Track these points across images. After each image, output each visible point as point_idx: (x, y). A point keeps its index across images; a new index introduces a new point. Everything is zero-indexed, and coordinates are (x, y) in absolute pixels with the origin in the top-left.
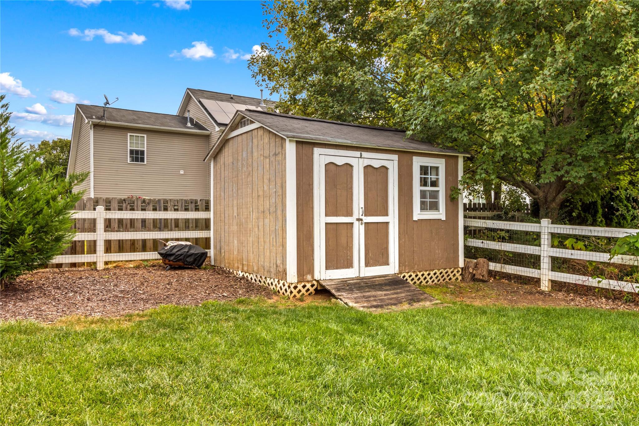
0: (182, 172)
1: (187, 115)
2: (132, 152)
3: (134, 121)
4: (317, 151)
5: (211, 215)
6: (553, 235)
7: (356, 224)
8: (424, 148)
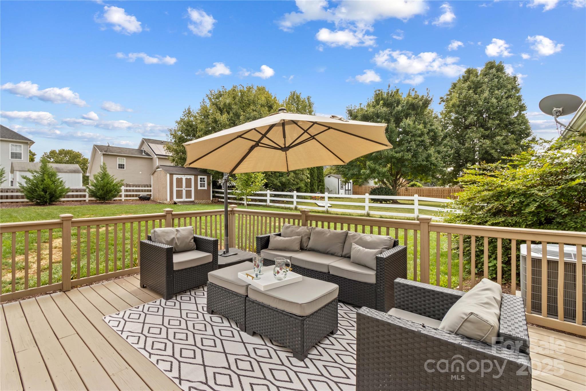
0: (141, 173)
1: (142, 149)
2: (119, 165)
3: (120, 152)
4: (174, 175)
5: (152, 188)
7: (183, 190)
8: (201, 174)
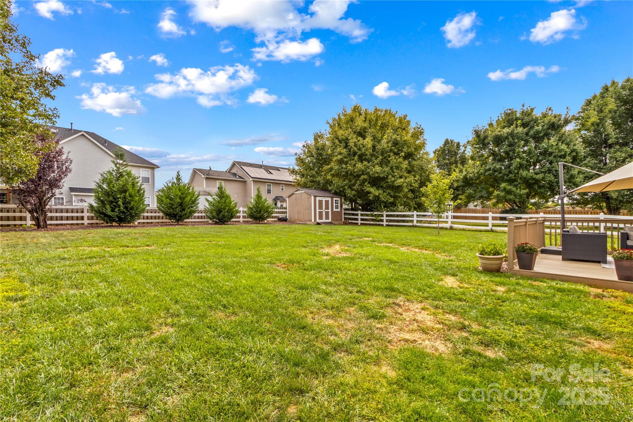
0: (236, 196)
1: (232, 171)
3: (218, 176)
4: (317, 197)
5: (287, 210)
6: (361, 214)
7: (324, 211)
8: (335, 196)
